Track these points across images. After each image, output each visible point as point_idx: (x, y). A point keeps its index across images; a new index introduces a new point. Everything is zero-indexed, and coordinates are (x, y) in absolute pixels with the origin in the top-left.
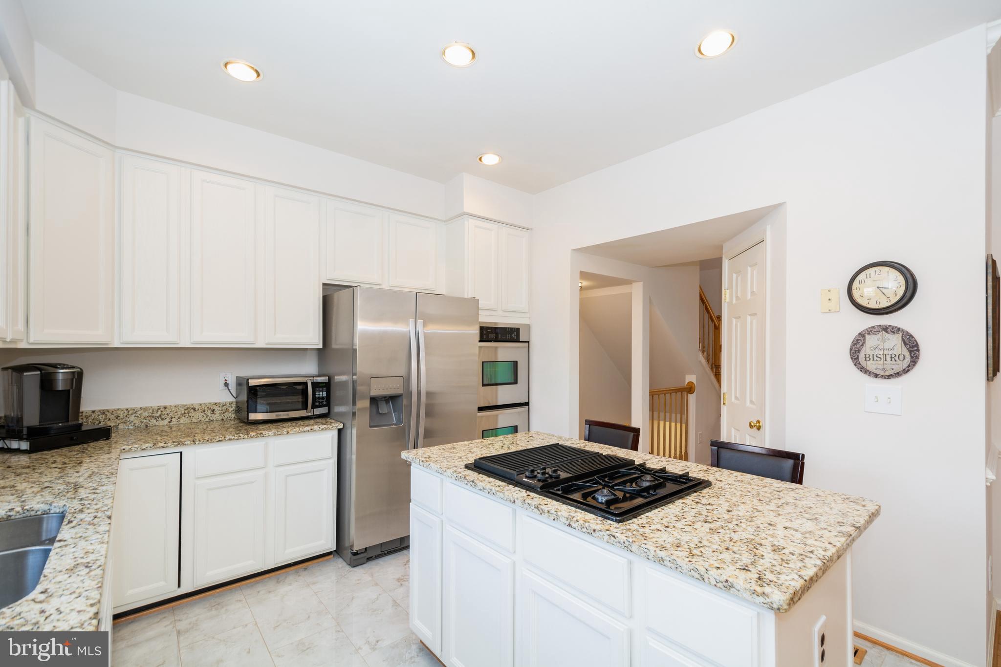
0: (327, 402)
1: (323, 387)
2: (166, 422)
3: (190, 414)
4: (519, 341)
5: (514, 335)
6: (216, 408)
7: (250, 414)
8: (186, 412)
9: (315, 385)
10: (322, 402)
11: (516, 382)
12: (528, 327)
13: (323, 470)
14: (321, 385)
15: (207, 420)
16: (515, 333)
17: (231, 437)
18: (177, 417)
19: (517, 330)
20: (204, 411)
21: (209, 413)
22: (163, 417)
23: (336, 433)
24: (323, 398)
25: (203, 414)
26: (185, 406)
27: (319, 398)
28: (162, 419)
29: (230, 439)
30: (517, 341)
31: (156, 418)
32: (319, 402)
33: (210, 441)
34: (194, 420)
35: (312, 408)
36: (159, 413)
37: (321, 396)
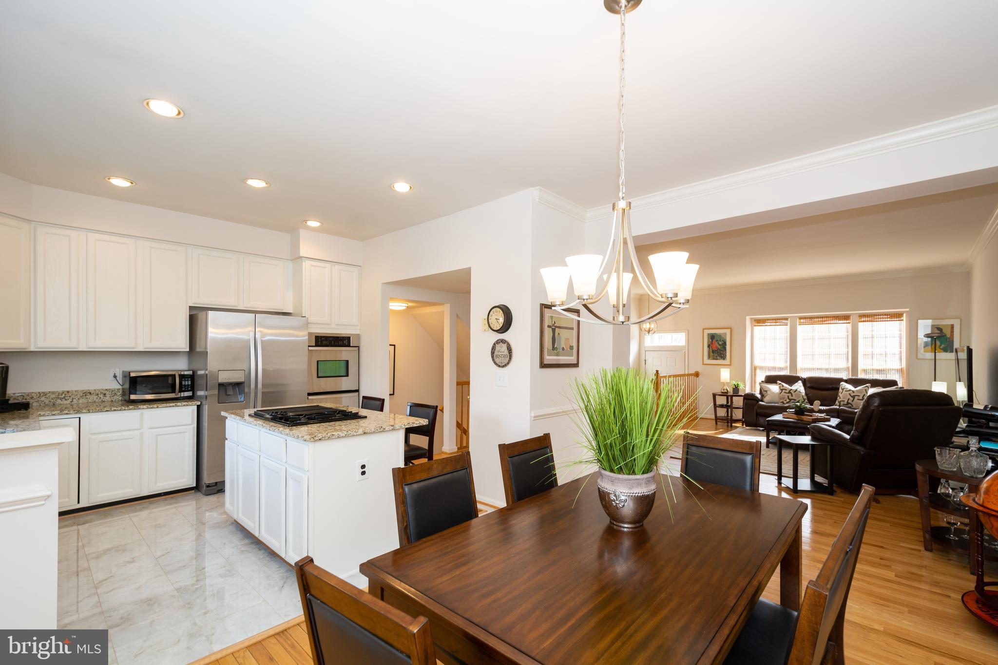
0: (192, 388)
1: (188, 378)
2: (68, 402)
3: (87, 397)
4: (350, 346)
5: (346, 342)
6: (107, 393)
7: (131, 395)
8: (84, 395)
9: (182, 377)
10: (188, 388)
11: (347, 375)
12: (358, 336)
13: (185, 432)
14: (186, 376)
15: (100, 401)
16: (347, 340)
17: (115, 408)
18: (77, 398)
19: (349, 338)
20: (98, 394)
21: (101, 396)
22: (66, 398)
23: (195, 408)
24: (188, 385)
25: (97, 397)
26: (83, 390)
27: (185, 385)
28: (66, 400)
29: (115, 410)
30: (349, 346)
31: (61, 399)
32: (186, 388)
33: (101, 411)
34: (90, 401)
35: (179, 392)
36: (64, 395)
37: (186, 384)
